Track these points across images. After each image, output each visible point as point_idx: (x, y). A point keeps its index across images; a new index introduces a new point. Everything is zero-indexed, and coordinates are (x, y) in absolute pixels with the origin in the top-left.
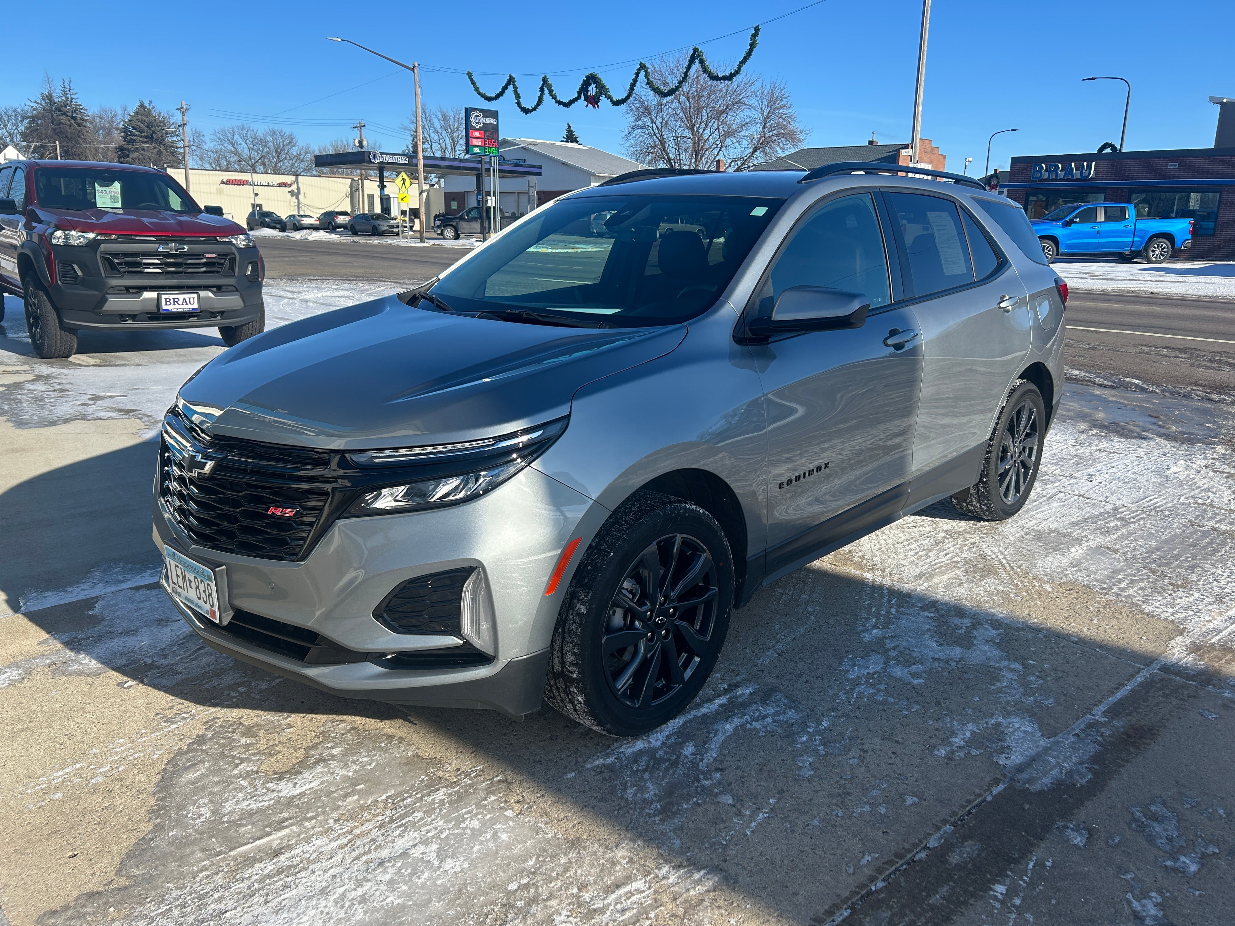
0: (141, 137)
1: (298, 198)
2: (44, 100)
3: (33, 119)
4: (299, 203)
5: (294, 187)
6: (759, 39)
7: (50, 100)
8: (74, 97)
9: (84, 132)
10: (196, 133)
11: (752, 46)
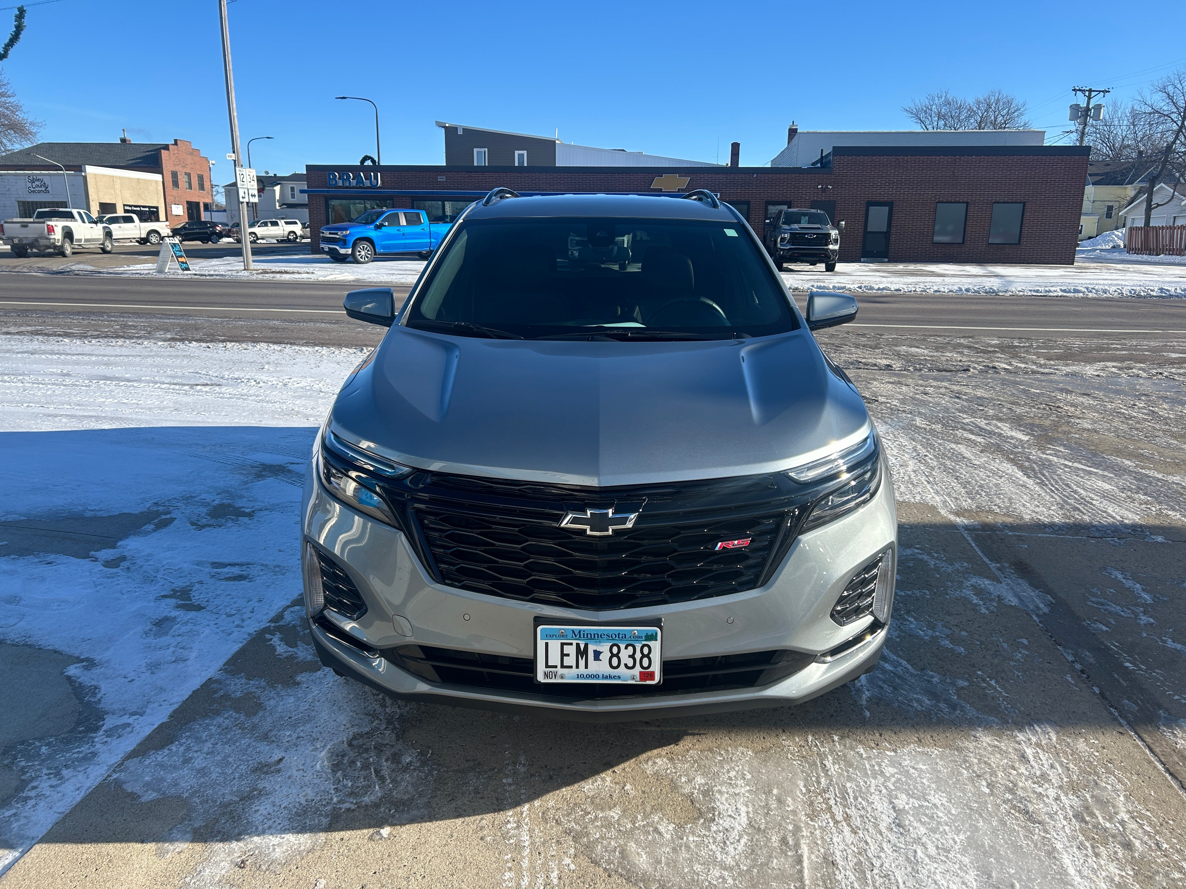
6: (26, 21)
11: (19, 29)
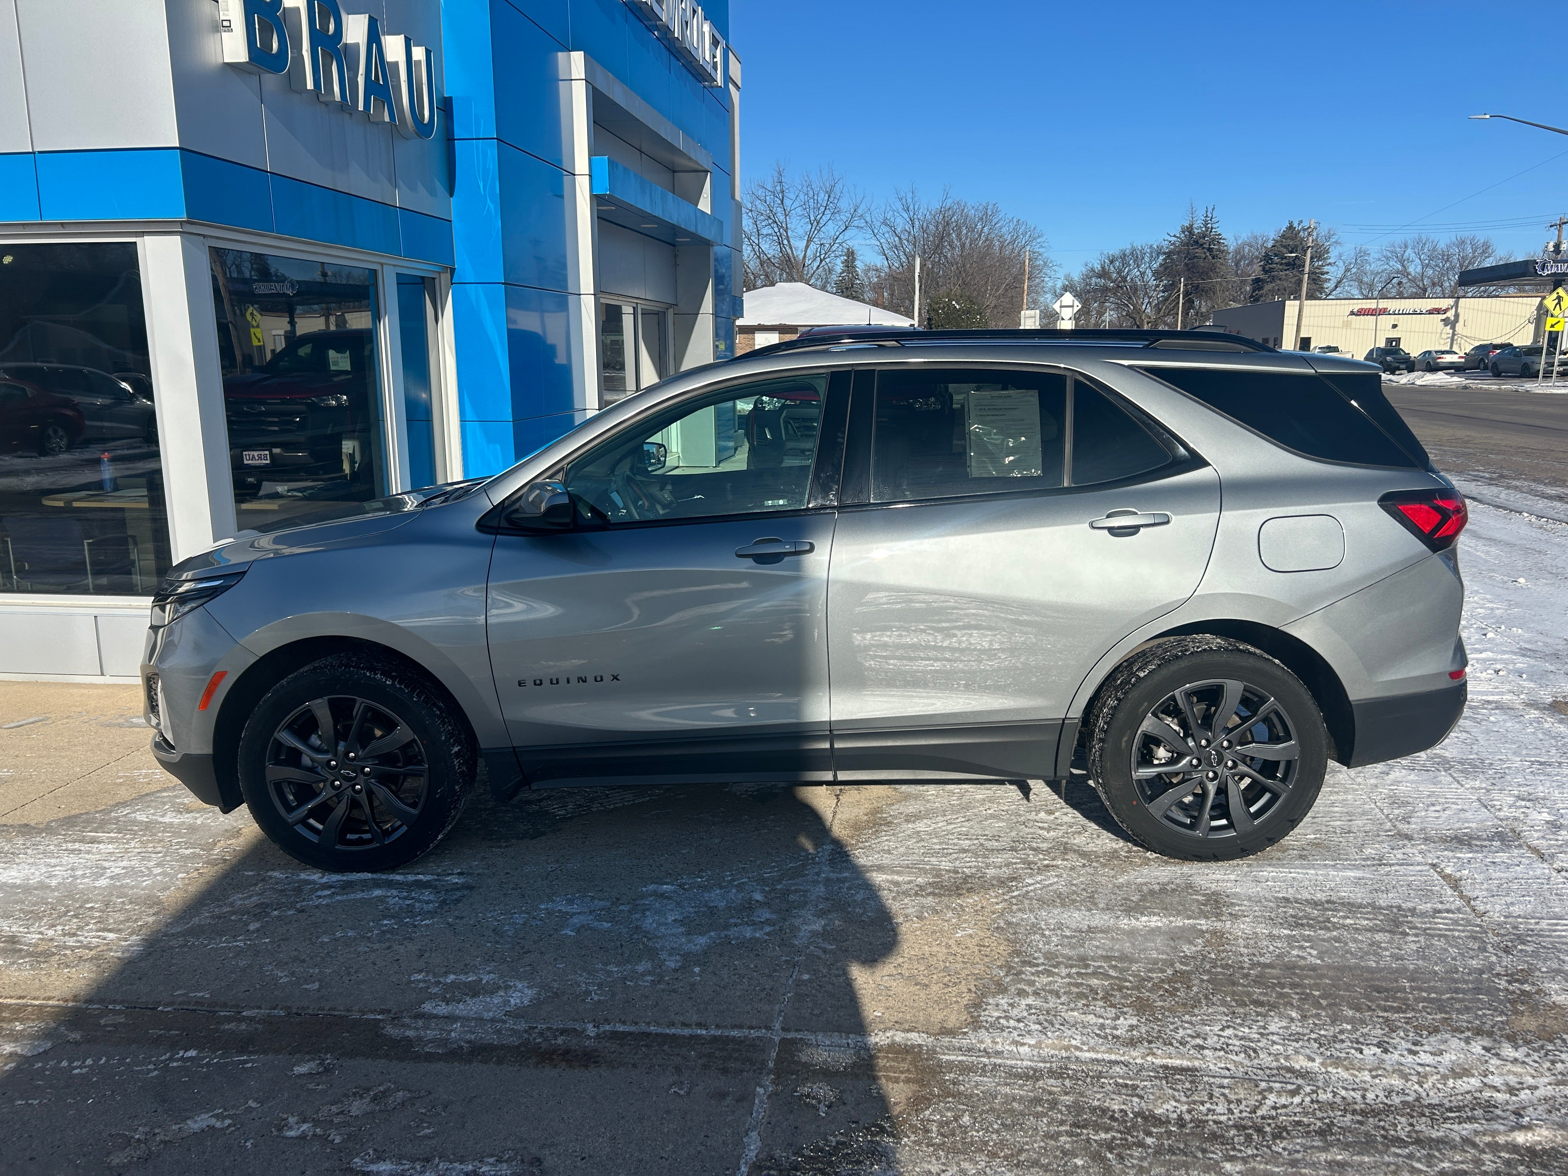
0: (1281, 264)
1: (1453, 328)
2: (1183, 232)
3: (1169, 254)
4: (1454, 334)
5: (1451, 314)
7: (1190, 232)
8: (1214, 226)
9: (1218, 264)
10: (1360, 252)
